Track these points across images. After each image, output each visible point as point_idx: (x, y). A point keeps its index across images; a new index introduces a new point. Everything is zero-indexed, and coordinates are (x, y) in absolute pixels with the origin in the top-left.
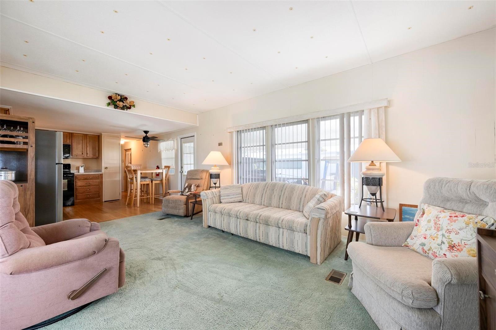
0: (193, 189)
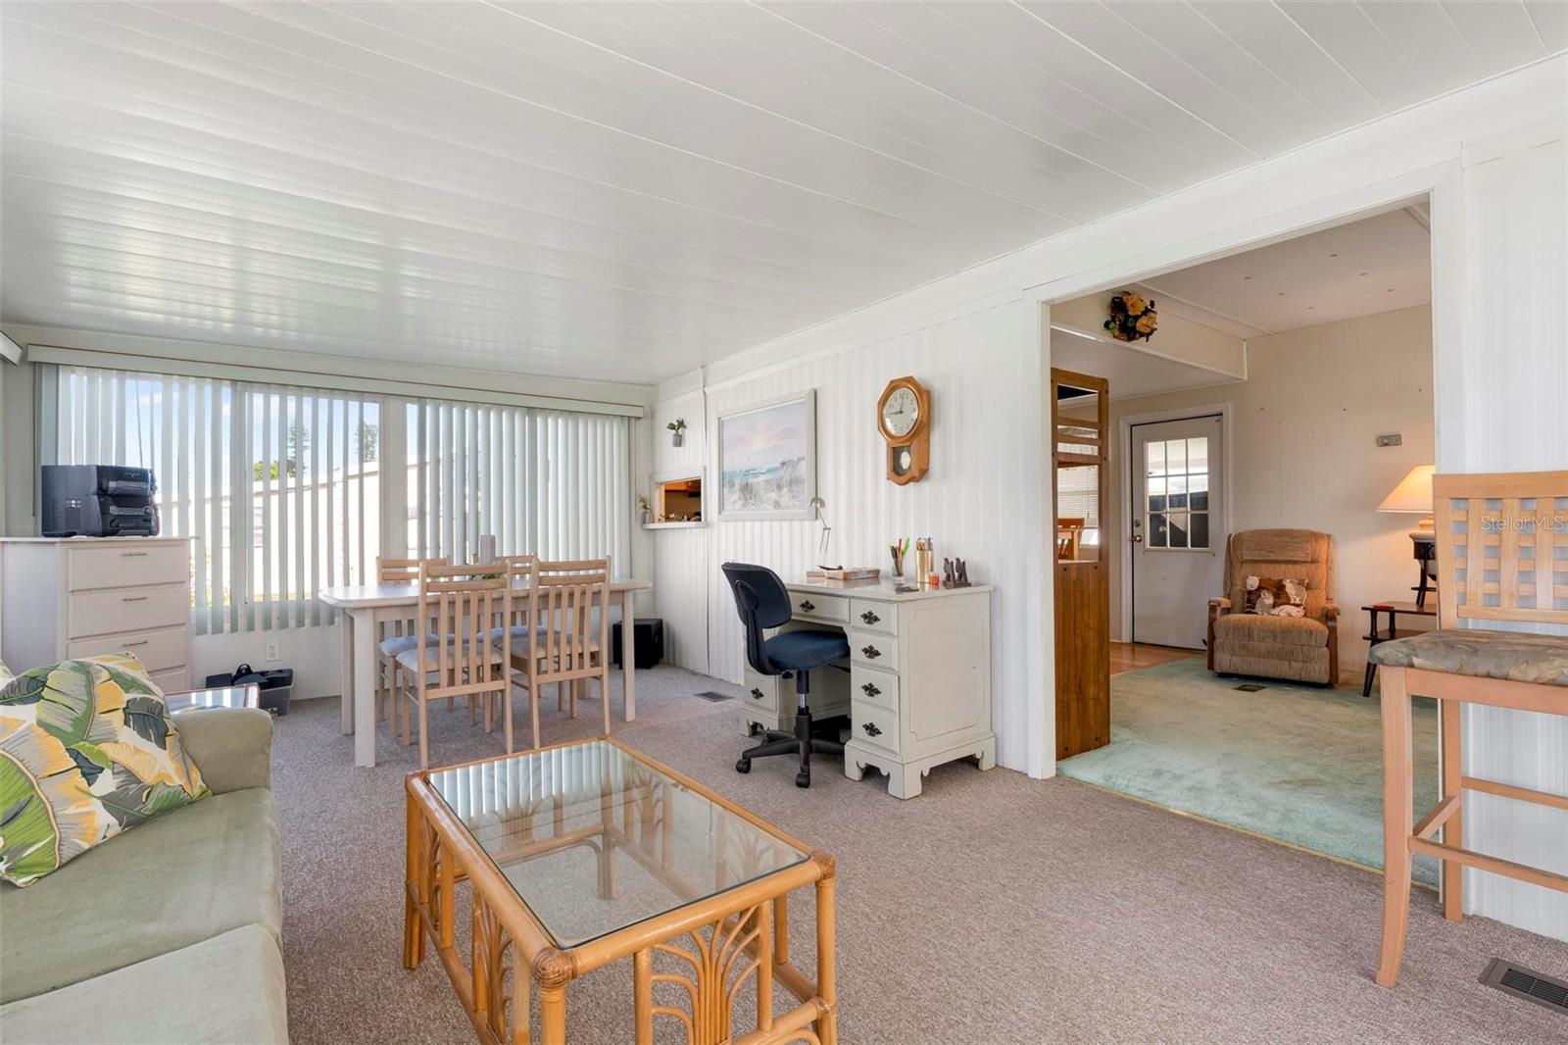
0: (1297, 595)
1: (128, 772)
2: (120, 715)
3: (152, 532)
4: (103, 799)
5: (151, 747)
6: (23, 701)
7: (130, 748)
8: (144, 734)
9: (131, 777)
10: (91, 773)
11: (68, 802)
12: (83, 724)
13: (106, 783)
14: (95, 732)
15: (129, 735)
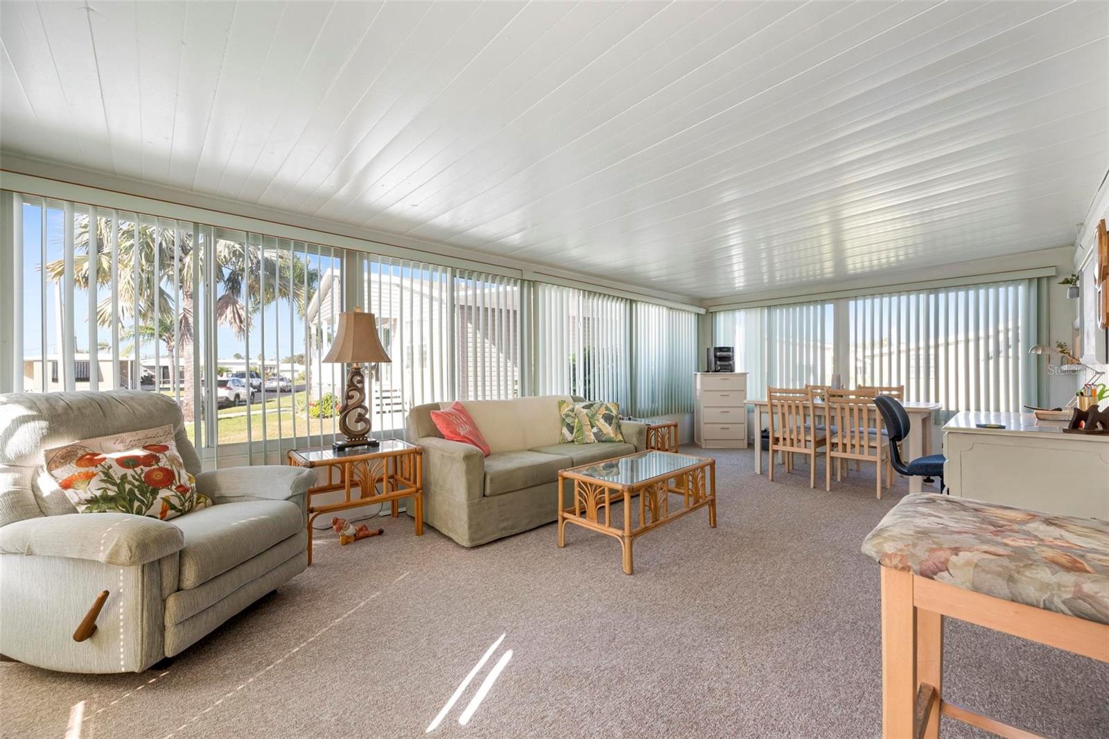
1: (600, 429)
2: (601, 416)
3: (732, 370)
4: (594, 433)
5: (607, 425)
6: (586, 409)
7: (602, 423)
8: (606, 421)
9: (600, 430)
10: (592, 427)
11: (587, 431)
12: (593, 415)
13: (595, 430)
14: (595, 418)
15: (602, 421)
